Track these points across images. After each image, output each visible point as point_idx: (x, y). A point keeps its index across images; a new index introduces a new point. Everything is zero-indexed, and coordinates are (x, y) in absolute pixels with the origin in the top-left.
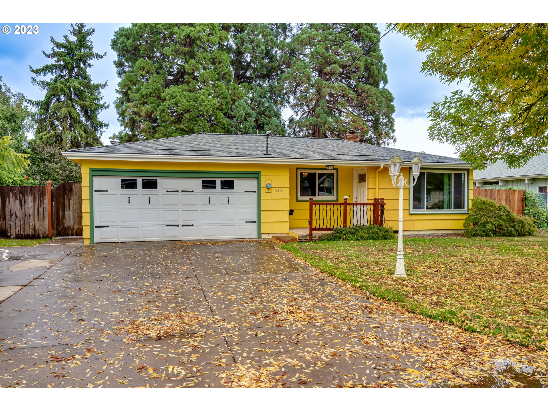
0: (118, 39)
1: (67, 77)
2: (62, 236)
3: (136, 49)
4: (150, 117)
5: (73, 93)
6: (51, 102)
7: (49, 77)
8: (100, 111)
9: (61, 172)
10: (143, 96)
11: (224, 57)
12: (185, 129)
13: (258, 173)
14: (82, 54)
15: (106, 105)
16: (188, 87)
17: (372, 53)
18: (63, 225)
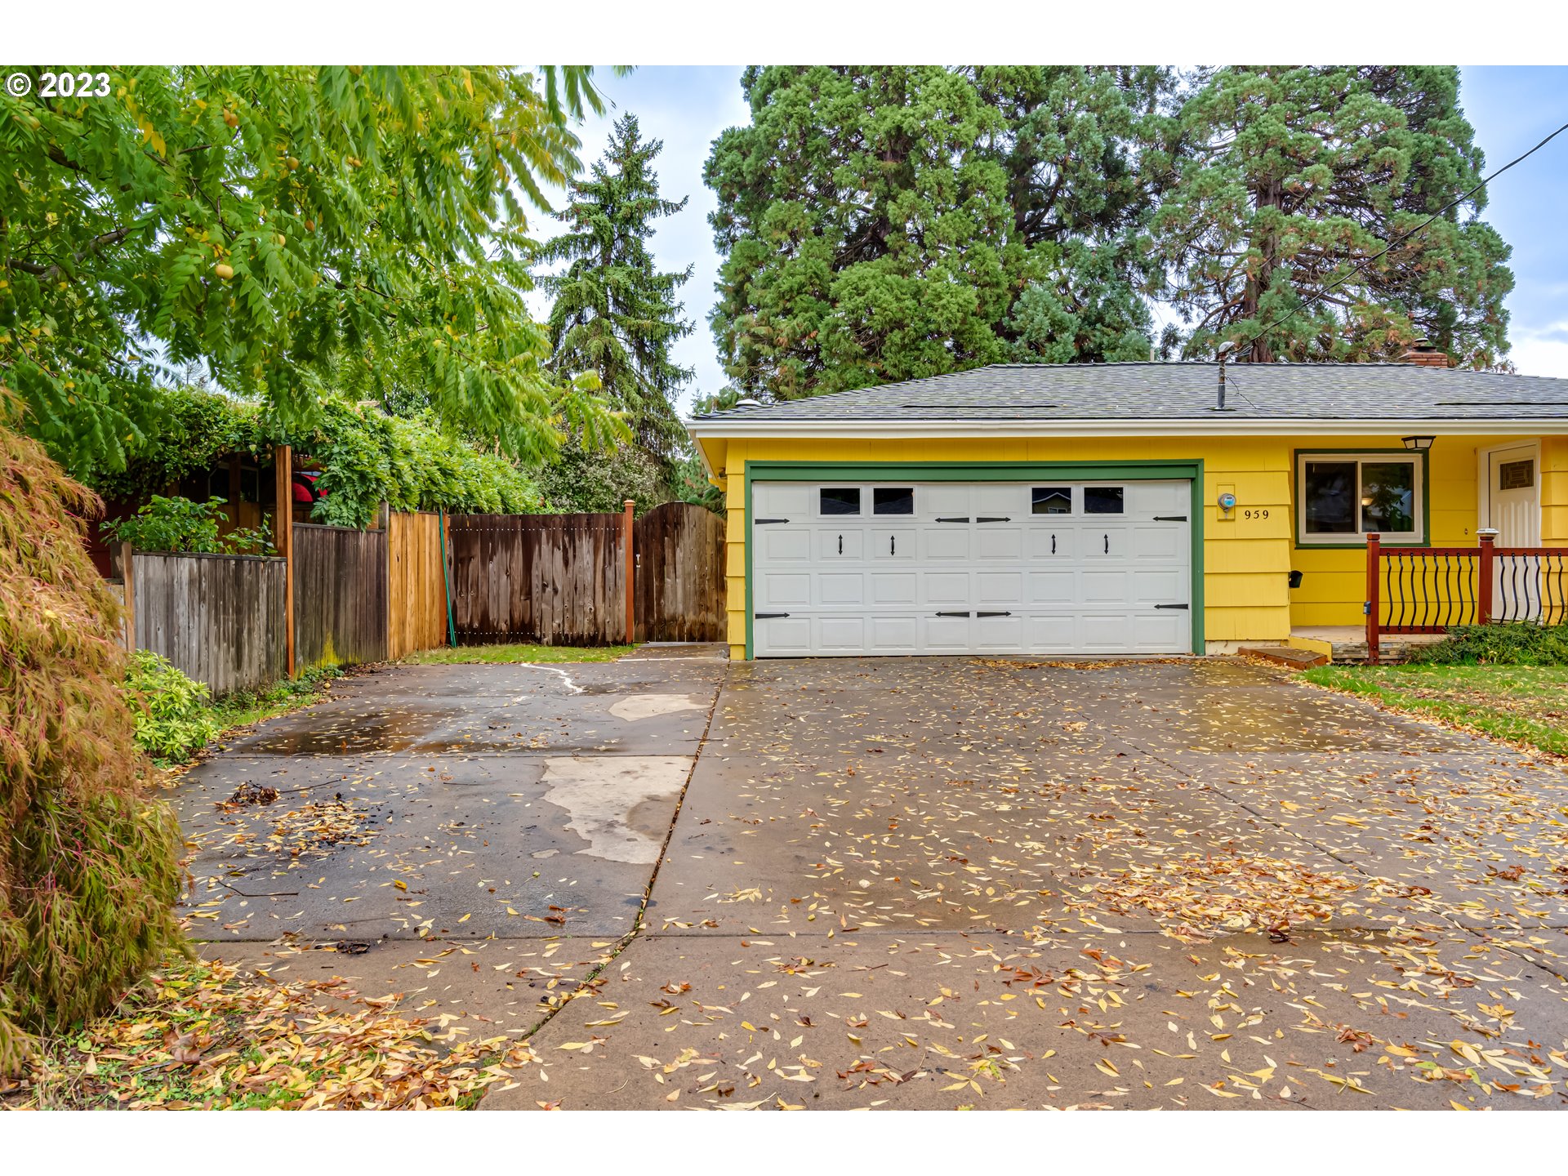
0: (720, 157)
1: (599, 263)
2: (659, 640)
3: (763, 179)
4: (796, 347)
5: (611, 300)
6: (563, 326)
7: (561, 266)
8: (671, 340)
9: (614, 487)
10: (782, 296)
11: (991, 177)
12: (891, 371)
13: (1195, 465)
14: (634, 204)
15: (687, 325)
16: (896, 264)
17: (1435, 121)
18: (660, 612)
